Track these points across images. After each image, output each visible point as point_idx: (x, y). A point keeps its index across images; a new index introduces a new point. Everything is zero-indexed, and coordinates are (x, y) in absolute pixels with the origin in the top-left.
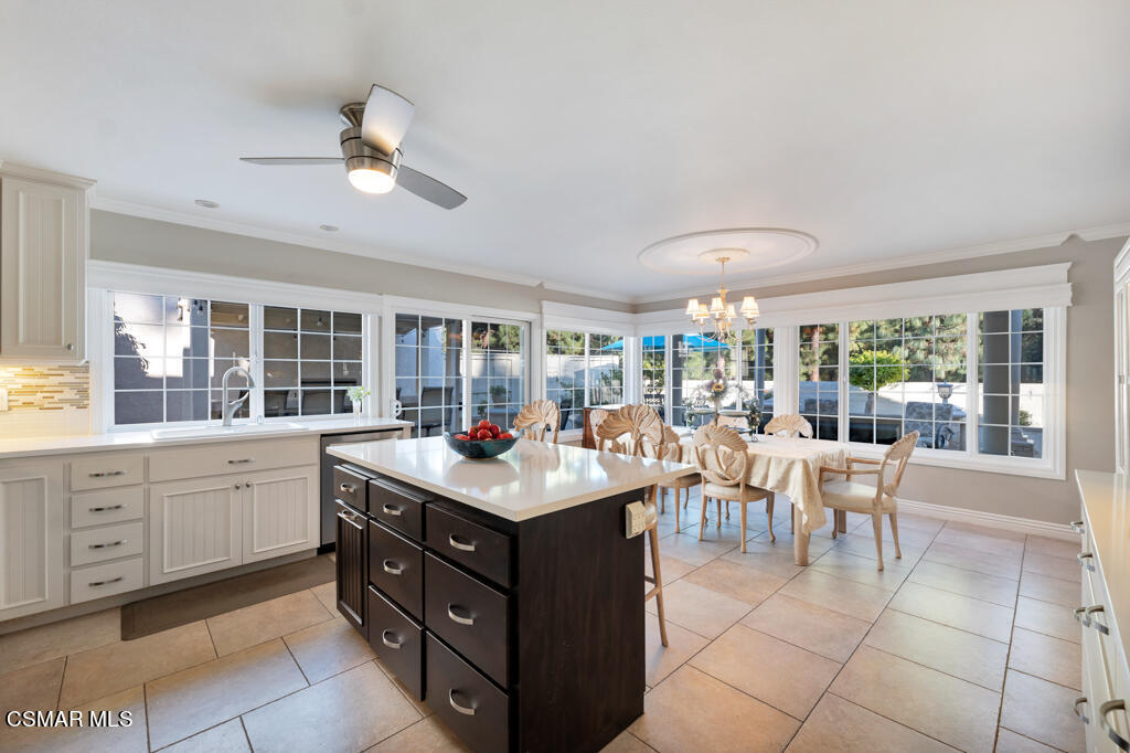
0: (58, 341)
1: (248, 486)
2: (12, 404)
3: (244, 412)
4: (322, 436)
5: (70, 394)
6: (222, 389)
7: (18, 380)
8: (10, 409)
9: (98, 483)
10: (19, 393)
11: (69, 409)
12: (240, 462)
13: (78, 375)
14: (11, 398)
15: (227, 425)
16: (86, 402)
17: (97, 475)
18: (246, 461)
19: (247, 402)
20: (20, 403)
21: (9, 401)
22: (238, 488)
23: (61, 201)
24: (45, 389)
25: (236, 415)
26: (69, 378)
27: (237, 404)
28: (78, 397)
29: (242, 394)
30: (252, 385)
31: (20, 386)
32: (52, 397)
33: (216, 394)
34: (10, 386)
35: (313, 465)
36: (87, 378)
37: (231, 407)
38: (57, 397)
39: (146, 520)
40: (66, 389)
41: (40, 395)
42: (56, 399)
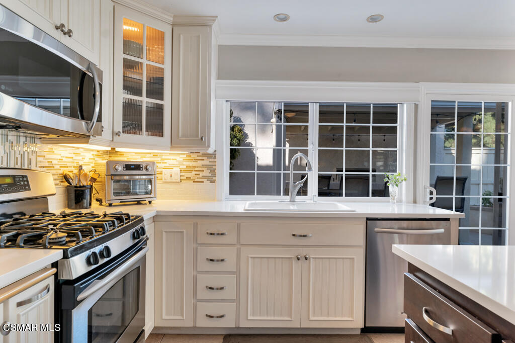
0: (197, 136)
1: (306, 259)
2: (182, 178)
3: (303, 191)
4: (368, 219)
5: (207, 173)
6: (290, 172)
7: (184, 163)
8: (181, 181)
9: (212, 239)
10: (185, 171)
11: (206, 182)
12: (301, 236)
13: (211, 160)
14: (182, 174)
15: (293, 201)
16: (214, 178)
17: (211, 234)
18: (305, 236)
19: (306, 183)
20: (185, 178)
21: (181, 176)
22: (298, 259)
23: (200, 36)
24: (196, 169)
25: (299, 193)
26: (207, 162)
27: (299, 184)
28: (210, 175)
29: (303, 177)
30: (310, 169)
31: (185, 167)
32: (199, 174)
33: (286, 176)
34: (181, 167)
35: (359, 247)
36: (215, 162)
37: (295, 186)
38: (202, 174)
39: (237, 273)
40: (205, 169)
41: (194, 173)
42: (200, 176)
